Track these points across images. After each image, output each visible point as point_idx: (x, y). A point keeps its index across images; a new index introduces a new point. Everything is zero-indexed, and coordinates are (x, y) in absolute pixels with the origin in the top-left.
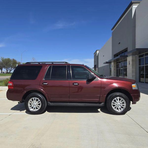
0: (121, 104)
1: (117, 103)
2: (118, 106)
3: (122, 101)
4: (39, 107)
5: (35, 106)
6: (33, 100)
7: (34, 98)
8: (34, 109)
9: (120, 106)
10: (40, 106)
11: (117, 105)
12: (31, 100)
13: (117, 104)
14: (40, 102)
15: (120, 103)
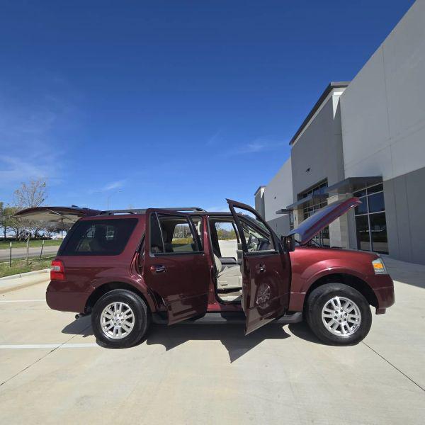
0: (346, 314)
1: (337, 312)
2: (340, 321)
3: (350, 306)
4: (129, 327)
5: (120, 324)
6: (113, 308)
7: (115, 304)
8: (117, 332)
9: (345, 320)
10: (132, 325)
11: (336, 318)
12: (107, 309)
13: (336, 315)
14: (132, 315)
15: (344, 312)
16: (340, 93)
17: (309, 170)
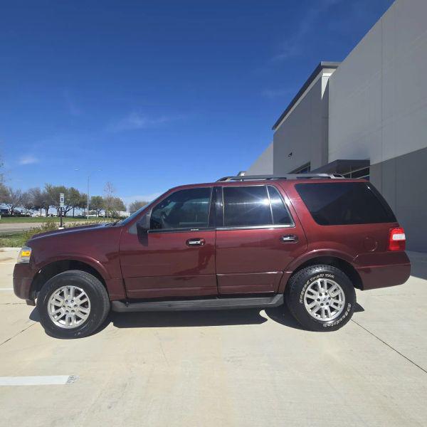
16: (330, 75)
17: (291, 154)
